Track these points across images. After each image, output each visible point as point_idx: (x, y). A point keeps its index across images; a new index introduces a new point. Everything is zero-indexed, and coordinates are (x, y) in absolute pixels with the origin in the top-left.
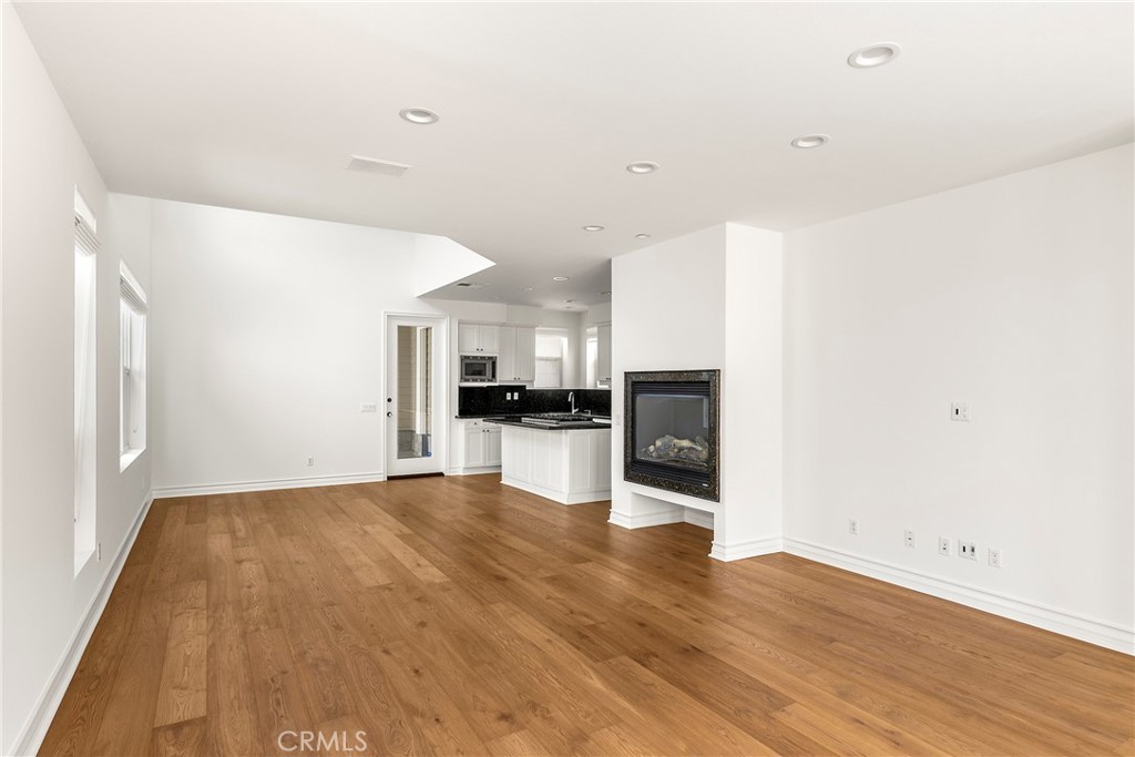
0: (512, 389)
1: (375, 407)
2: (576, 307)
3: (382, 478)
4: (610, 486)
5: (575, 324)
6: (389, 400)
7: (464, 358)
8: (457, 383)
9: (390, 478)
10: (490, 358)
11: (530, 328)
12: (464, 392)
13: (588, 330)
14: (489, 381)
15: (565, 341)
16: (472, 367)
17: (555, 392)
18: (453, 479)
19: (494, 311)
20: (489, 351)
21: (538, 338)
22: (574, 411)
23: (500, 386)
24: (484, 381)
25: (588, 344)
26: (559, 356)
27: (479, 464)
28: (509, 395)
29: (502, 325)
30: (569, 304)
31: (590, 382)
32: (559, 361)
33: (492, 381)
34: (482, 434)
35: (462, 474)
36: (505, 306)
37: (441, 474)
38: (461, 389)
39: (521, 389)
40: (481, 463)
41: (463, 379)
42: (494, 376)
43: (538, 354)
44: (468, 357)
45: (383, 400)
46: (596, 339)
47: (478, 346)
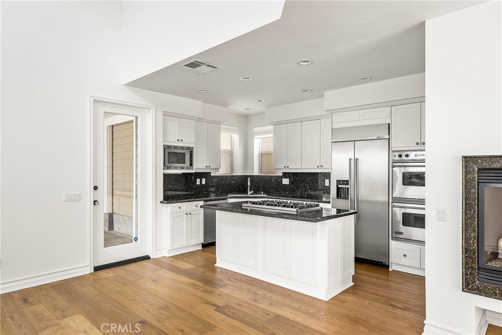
0: (200, 175)
3: (89, 270)
5: (244, 124)
6: (96, 188)
7: (166, 148)
8: (161, 171)
9: (97, 269)
10: (188, 148)
12: (167, 179)
13: (256, 129)
14: (188, 168)
15: (236, 137)
16: (173, 155)
18: (158, 262)
20: (188, 141)
21: (222, 134)
22: (249, 193)
23: (194, 173)
24: (183, 168)
25: (255, 140)
26: (230, 149)
28: (198, 180)
29: (198, 119)
31: (256, 170)
32: (231, 153)
34: (185, 216)
36: (202, 103)
37: (147, 258)
38: (165, 175)
39: (207, 175)
40: (184, 243)
41: (166, 167)
42: (191, 164)
43: (223, 146)
44: (169, 147)
45: (90, 188)
47: (180, 137)
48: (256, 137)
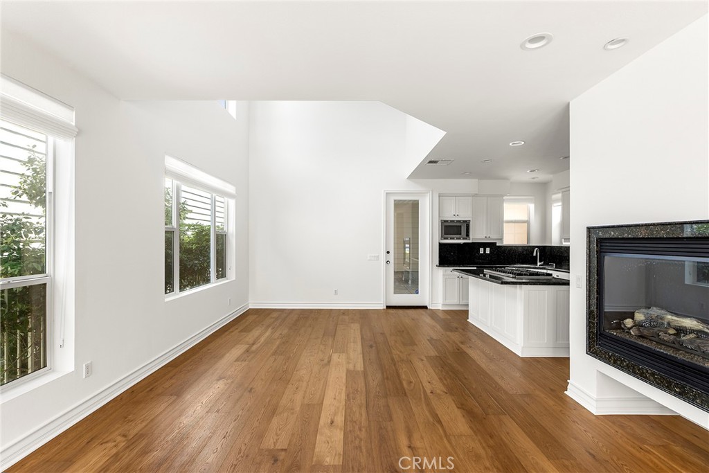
0: (485, 245)
1: (378, 257)
2: (541, 176)
3: (382, 307)
4: (569, 344)
5: (541, 192)
6: (388, 252)
7: (444, 222)
8: (437, 240)
9: (388, 307)
10: (465, 221)
11: (498, 198)
12: (442, 247)
13: (553, 197)
14: (464, 239)
15: (532, 206)
16: (450, 228)
17: (523, 247)
18: (433, 314)
19: (466, 185)
20: (464, 216)
21: (506, 206)
22: (538, 264)
23: (473, 243)
24: (459, 239)
25: (553, 207)
26: (527, 219)
27: (453, 303)
28: (482, 250)
29: (475, 196)
30: (534, 175)
31: (555, 240)
32: (528, 222)
33: (466, 239)
34: (457, 279)
35: (440, 308)
36: (477, 180)
37: (425, 307)
38: (441, 245)
39: (492, 245)
40: (456, 301)
41: (443, 237)
42: (468, 235)
43: (507, 217)
44: (445, 221)
45: (383, 252)
46: (560, 204)
47: (455, 213)
48: (555, 205)
